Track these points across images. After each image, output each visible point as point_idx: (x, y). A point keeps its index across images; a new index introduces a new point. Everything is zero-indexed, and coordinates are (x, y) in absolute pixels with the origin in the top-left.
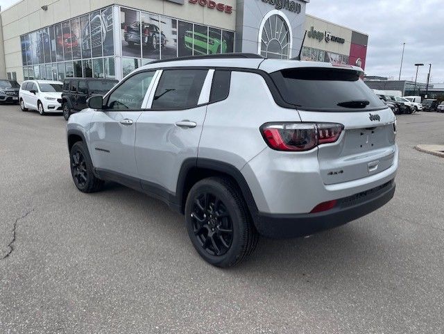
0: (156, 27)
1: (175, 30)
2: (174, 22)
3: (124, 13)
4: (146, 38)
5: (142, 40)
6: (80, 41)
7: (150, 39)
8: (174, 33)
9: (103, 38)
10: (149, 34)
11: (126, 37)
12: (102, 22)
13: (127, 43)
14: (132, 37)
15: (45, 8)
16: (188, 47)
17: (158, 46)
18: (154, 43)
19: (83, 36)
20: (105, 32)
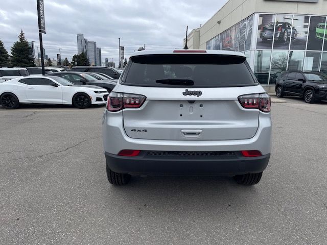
0: (289, 24)
1: (307, 24)
2: (307, 18)
3: (262, 18)
4: (279, 34)
5: (275, 35)
6: (233, 42)
7: (282, 34)
8: (305, 27)
9: (246, 38)
10: (281, 30)
11: (261, 35)
12: (246, 27)
13: (261, 40)
14: (266, 34)
15: (219, 22)
16: (319, 37)
17: (288, 39)
18: (285, 37)
19: (236, 38)
20: (247, 33)
